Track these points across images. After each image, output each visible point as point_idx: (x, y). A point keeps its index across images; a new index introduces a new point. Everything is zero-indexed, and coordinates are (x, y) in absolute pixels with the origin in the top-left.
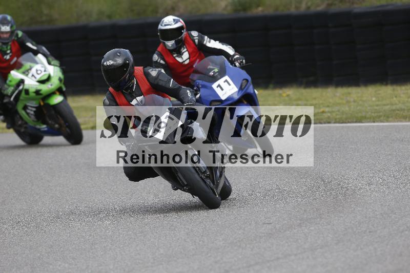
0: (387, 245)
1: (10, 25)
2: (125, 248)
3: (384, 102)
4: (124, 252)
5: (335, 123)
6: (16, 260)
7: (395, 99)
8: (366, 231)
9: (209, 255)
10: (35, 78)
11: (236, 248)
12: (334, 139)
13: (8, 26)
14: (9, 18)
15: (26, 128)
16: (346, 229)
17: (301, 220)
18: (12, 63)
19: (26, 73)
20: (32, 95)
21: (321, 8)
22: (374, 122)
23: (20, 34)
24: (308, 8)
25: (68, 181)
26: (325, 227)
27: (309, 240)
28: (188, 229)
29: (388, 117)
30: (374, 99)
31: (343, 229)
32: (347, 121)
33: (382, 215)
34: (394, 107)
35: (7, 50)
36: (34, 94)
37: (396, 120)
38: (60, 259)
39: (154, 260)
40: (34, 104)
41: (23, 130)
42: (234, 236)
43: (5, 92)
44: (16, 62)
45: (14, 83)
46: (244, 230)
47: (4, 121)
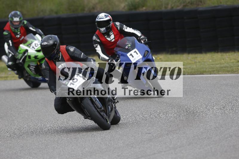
0: (218, 146)
1: (19, 17)
2: (65, 148)
3: (216, 63)
4: (65, 150)
5: (188, 75)
6: (2, 154)
7: (222, 61)
8: (206, 137)
9: (115, 151)
10: (34, 49)
11: (130, 147)
12: (187, 84)
13: (18, 18)
14: (19, 13)
15: (30, 78)
16: (194, 136)
17: (167, 131)
18: (21, 39)
19: (29, 45)
20: (33, 59)
21: (180, 8)
22: (210, 74)
23: (25, 22)
24: (172, 8)
25: (32, 109)
26: (182, 135)
27: (173, 142)
28: (102, 137)
29: (219, 71)
30: (210, 61)
31: (193, 136)
32: (195, 74)
33: (215, 128)
34: (222, 66)
35: (18, 32)
36: (34, 58)
37: (223, 73)
38: (28, 154)
39: (82, 154)
40: (34, 64)
41: (28, 79)
42: (129, 141)
43: (17, 57)
44: (23, 39)
45: (22, 52)
46: (135, 137)
47: (17, 74)
